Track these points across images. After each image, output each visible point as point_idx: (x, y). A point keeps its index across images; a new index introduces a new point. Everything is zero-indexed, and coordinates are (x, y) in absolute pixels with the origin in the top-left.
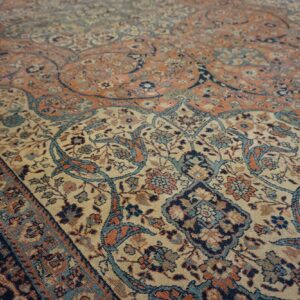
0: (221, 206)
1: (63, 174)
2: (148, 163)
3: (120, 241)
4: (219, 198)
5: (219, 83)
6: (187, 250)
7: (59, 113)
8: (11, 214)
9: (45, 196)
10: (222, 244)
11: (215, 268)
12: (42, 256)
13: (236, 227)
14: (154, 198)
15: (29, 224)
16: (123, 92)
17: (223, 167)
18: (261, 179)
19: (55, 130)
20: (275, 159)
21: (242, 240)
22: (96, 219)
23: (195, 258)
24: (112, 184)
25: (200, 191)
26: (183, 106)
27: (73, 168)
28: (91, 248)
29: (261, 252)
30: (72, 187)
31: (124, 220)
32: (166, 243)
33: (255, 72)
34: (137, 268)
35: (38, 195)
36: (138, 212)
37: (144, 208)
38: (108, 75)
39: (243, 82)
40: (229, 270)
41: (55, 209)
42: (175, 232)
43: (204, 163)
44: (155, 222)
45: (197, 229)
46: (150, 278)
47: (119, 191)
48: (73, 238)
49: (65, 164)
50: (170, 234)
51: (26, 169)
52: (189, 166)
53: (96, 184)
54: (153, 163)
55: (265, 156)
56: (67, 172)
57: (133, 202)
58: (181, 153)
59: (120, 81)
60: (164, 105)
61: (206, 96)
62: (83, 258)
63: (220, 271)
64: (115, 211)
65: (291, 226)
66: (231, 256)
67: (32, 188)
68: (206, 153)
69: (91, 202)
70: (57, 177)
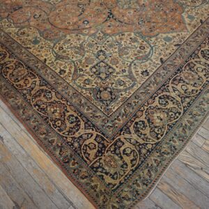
0: (108, 67)
2: (85, 55)
3: (77, 78)
4: (107, 65)
5: (115, 19)
7: (53, 38)
8: (45, 73)
10: (106, 78)
11: (103, 83)
12: (56, 83)
13: (111, 73)
14: (87, 66)
16: (76, 27)
17: (110, 55)
18: (122, 58)
19: (52, 45)
20: (128, 51)
21: (112, 76)
22: (70, 73)
23: (98, 81)
24: (74, 63)
25: (102, 63)
26: (99, 32)
28: (69, 80)
29: (116, 79)
30: (61, 65)
32: (90, 78)
33: (132, 12)
34: (82, 84)
35: (52, 68)
36: (82, 70)
37: (84, 69)
38: (69, 18)
39: (125, 18)
40: (107, 83)
41: (58, 71)
43: (104, 54)
44: (87, 73)
45: (99, 74)
46: (85, 86)
47: (76, 65)
48: (64, 78)
49: (58, 57)
50: (91, 76)
51: (45, 60)
52: (99, 56)
53: (69, 63)
54: (87, 55)
55: (126, 50)
56: (59, 60)
57: (81, 67)
58: (97, 51)
59: (75, 21)
60: (92, 32)
61: (109, 26)
62: (68, 83)
64: (76, 71)
65: (127, 72)
66: (108, 80)
67: (49, 66)
68: (105, 51)
69: (68, 69)
70: (56, 61)
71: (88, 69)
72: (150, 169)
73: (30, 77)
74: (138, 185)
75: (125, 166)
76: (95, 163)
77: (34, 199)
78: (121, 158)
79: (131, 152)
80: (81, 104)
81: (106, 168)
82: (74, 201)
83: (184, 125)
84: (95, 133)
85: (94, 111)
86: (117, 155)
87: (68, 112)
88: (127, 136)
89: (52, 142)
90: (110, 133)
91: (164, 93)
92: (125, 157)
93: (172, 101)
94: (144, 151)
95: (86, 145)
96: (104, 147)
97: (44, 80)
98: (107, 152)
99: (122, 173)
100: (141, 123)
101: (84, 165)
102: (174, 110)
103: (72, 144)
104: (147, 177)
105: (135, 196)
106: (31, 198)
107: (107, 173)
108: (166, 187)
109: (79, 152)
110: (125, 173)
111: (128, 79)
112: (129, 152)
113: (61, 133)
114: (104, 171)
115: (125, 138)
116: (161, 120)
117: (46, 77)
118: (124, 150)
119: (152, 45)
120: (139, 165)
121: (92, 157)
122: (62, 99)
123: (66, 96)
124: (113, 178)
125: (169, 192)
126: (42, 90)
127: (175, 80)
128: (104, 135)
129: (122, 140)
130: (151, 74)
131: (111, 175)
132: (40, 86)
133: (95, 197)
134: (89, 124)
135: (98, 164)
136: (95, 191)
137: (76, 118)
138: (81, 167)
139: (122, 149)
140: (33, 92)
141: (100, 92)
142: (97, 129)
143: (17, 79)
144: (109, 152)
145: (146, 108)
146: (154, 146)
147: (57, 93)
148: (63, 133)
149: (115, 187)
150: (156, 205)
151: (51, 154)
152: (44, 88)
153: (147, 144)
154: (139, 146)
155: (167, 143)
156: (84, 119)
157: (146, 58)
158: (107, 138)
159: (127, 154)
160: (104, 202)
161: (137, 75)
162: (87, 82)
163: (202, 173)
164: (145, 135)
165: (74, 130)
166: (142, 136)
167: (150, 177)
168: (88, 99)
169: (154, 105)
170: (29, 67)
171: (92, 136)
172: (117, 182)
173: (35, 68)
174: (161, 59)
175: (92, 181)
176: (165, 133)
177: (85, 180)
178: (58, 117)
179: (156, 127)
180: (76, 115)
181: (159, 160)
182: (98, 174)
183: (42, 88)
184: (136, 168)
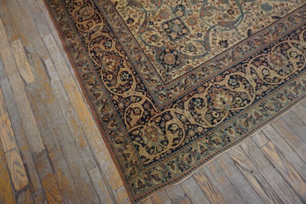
0: (182, 26)
1: (129, 7)
2: (162, 7)
3: (144, 32)
4: (183, 24)
6: (164, 37)
8: (112, 18)
9: (123, 14)
10: (176, 38)
11: (171, 44)
12: (120, 32)
13: (183, 34)
14: (159, 20)
15: (117, 22)
17: (190, 13)
18: (202, 20)
20: (212, 13)
21: (183, 38)
22: (138, 24)
23: (166, 40)
24: (146, 13)
25: (177, 20)
27: (134, 5)
28: (135, 32)
29: (187, 43)
30: (132, 12)
31: (147, 26)
32: (159, 34)
34: (148, 40)
35: (120, 13)
36: (153, 24)
37: (155, 23)
40: (175, 45)
41: (125, 19)
42: (163, 32)
43: (183, 10)
44: (157, 28)
45: (170, 32)
46: (151, 43)
47: (148, 16)
48: (130, 29)
49: (131, 3)
50: (161, 32)
51: (117, 3)
52: (177, 11)
53: (141, 12)
54: (164, 7)
55: (210, 11)
56: (131, 6)
57: (152, 20)
58: (176, 4)
62: (132, 35)
63: (172, 45)
64: (145, 22)
65: (203, 37)
66: (178, 42)
67: (119, 10)
68: (186, 6)
69: (138, 18)
70: (128, 7)
71: (159, 24)
72: (192, 154)
73: (95, 20)
74: (173, 168)
75: (165, 143)
76: (135, 130)
77: (64, 149)
78: (165, 133)
79: (178, 129)
80: (139, 63)
81: (145, 139)
82: (102, 162)
83: (249, 116)
84: (145, 98)
85: (151, 74)
86: (161, 128)
87: (123, 67)
88: (179, 111)
89: (97, 95)
90: (161, 102)
91: (238, 73)
92: (168, 133)
93: (245, 84)
94: (191, 133)
95: (131, 109)
96: (150, 115)
97: (108, 25)
98: (152, 121)
99: (160, 150)
100: (199, 100)
101: (123, 129)
102: (243, 96)
103: (117, 104)
104: (186, 162)
105: (166, 178)
106: (61, 147)
107: (143, 145)
108: (203, 179)
109: (122, 114)
110: (163, 150)
111: (202, 46)
112: (175, 129)
113: (109, 89)
114: (142, 142)
115: (176, 113)
116: (224, 103)
117: (111, 23)
118: (170, 126)
119: (244, 11)
120: (181, 146)
121: (133, 123)
122: (121, 51)
123: (126, 49)
124: (149, 152)
125: (205, 185)
126: (103, 37)
127: (257, 60)
128: (154, 102)
129: (172, 113)
130: (230, 45)
131: (148, 148)
132: (103, 31)
133: (124, 165)
134: (141, 87)
135: (138, 132)
136: (126, 160)
137: (130, 76)
138: (119, 130)
139: (169, 123)
140: (93, 36)
141: (165, 53)
142: (148, 95)
143: (81, 18)
144: (153, 123)
145: (211, 84)
146: (206, 130)
147: (118, 43)
148: (112, 90)
149: (148, 162)
150: (185, 195)
151: (93, 108)
152: (106, 35)
153: (198, 126)
154: (188, 125)
155: (221, 131)
156: (138, 79)
157: (232, 25)
158: (156, 106)
159: (171, 130)
160: (131, 174)
161: (214, 43)
162: (154, 38)
163: (250, 177)
164: (199, 115)
165: (124, 89)
166: (196, 116)
167: (189, 162)
168: (149, 58)
169: (221, 84)
170: (97, 8)
171: (141, 99)
172: (152, 157)
173: (103, 10)
174: (250, 30)
175: (126, 149)
176: (223, 119)
177: (119, 145)
178: (111, 70)
179: (214, 110)
180: (130, 72)
181: (206, 148)
182: (135, 143)
183: (104, 34)
184: (177, 149)
